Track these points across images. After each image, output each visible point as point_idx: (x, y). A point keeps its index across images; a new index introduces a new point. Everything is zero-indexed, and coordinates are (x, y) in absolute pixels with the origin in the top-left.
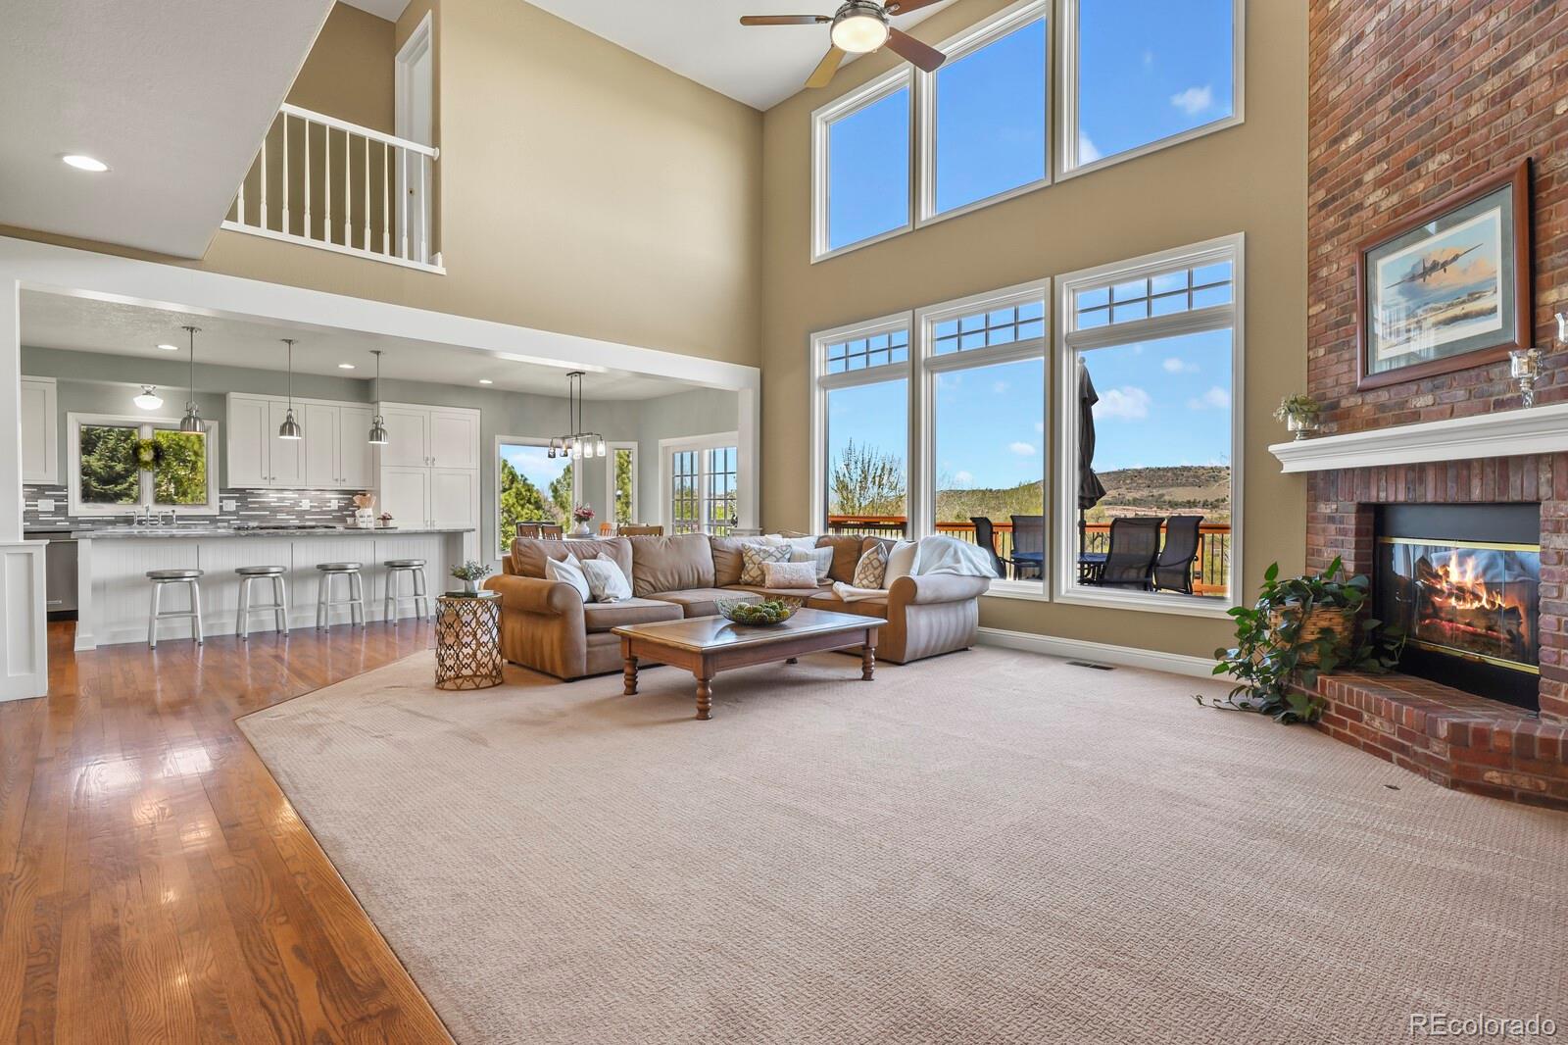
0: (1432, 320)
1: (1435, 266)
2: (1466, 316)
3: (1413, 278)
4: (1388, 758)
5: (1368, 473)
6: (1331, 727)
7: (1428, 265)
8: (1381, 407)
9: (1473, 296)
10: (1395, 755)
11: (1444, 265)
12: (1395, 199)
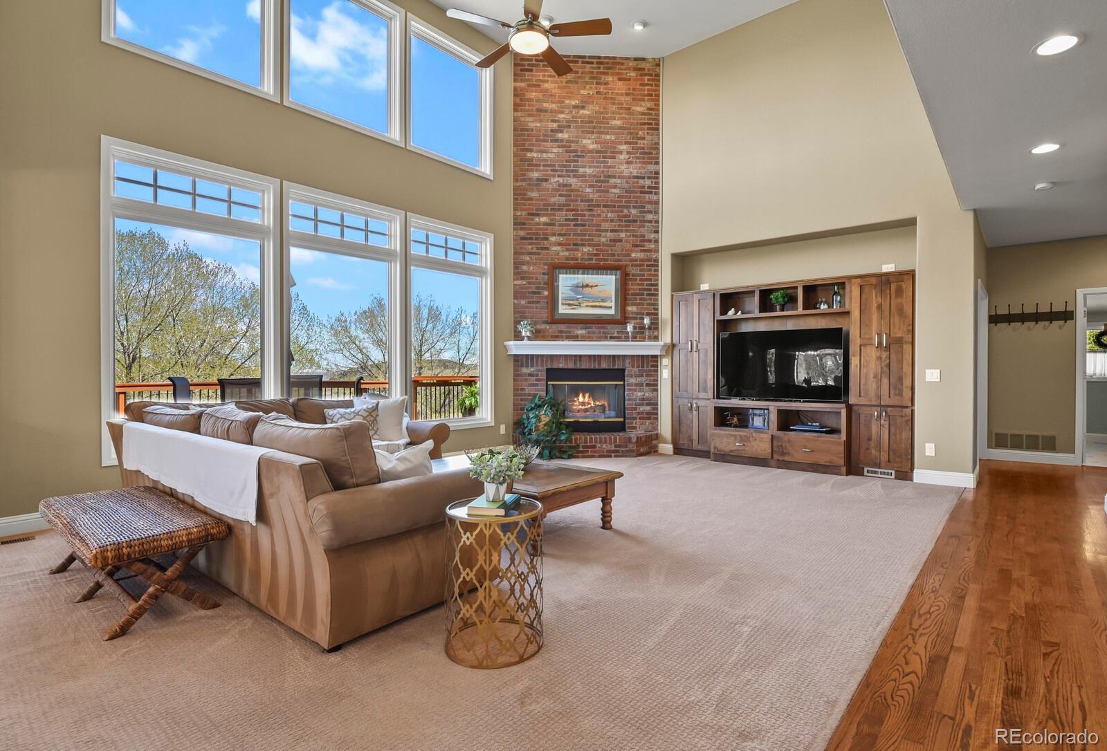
0: (585, 304)
1: (587, 286)
2: (600, 307)
3: (577, 287)
4: (610, 456)
5: (552, 357)
6: (580, 455)
7: (585, 284)
8: (561, 332)
9: (603, 301)
10: (613, 455)
11: (591, 287)
12: (567, 253)
